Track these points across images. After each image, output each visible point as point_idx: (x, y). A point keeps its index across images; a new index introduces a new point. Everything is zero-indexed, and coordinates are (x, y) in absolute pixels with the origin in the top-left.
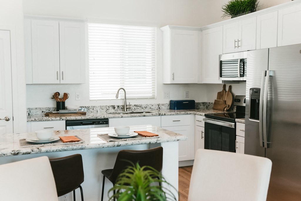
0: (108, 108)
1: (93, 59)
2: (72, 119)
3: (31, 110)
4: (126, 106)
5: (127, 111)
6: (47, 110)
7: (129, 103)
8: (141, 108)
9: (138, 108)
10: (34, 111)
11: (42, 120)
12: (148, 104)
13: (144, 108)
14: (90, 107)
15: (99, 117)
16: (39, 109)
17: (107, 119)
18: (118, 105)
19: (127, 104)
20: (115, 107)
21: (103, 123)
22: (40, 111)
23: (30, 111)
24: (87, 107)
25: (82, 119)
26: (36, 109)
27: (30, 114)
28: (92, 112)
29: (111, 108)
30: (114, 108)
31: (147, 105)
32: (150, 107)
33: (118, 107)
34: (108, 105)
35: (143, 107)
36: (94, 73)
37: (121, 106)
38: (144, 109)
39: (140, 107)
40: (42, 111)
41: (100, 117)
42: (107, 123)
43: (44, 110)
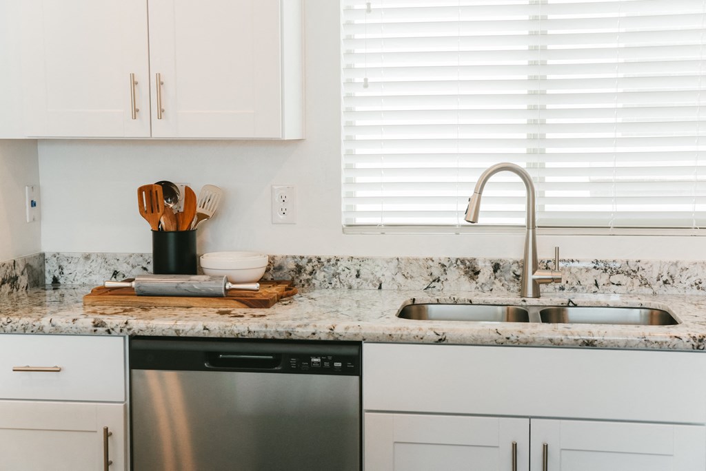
0: (437, 272)
1: (365, 7)
2: (158, 333)
3: (64, 264)
4: (535, 268)
5: (537, 295)
6: (133, 267)
7: (557, 250)
8: (637, 282)
9: (616, 279)
10: (80, 268)
11: (8, 328)
12: (686, 259)
13: (653, 280)
14: (342, 265)
15: (303, 332)
16: (100, 260)
17: (358, 344)
18: (496, 256)
19: (540, 257)
20: (480, 265)
21: (326, 364)
22: (103, 271)
23: (60, 267)
24: (329, 261)
25: (207, 334)
26: (87, 257)
27: (61, 281)
28: (350, 288)
29: (454, 274)
30: (473, 273)
31: (676, 264)
32: (692, 280)
33: (496, 267)
34: (442, 254)
35: (651, 275)
36: (366, 85)
37: (514, 267)
38: (656, 287)
39: (631, 274)
40: (112, 268)
41: (311, 329)
42: (350, 365)
43: (123, 268)
